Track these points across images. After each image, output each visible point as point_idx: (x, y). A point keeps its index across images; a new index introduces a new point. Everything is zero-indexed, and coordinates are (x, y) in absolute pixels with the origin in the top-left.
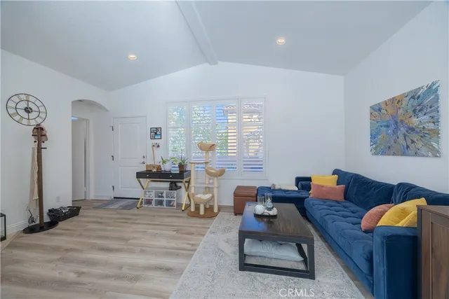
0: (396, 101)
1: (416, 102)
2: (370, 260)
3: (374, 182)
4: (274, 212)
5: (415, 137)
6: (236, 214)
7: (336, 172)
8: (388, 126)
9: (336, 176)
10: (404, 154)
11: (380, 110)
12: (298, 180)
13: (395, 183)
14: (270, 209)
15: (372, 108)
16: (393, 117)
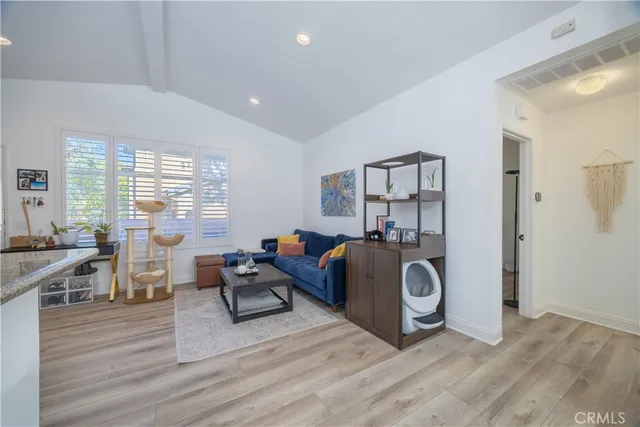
0: (336, 176)
1: (346, 180)
2: (325, 281)
3: (324, 236)
4: (255, 270)
5: (345, 203)
6: (199, 289)
7: (297, 232)
8: (332, 194)
9: (298, 235)
10: (340, 215)
11: (327, 181)
12: (265, 243)
13: (335, 235)
14: (252, 268)
15: (322, 178)
16: (335, 188)
